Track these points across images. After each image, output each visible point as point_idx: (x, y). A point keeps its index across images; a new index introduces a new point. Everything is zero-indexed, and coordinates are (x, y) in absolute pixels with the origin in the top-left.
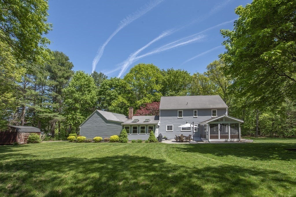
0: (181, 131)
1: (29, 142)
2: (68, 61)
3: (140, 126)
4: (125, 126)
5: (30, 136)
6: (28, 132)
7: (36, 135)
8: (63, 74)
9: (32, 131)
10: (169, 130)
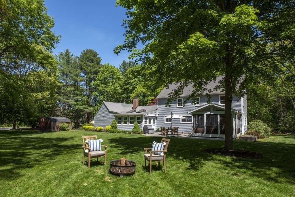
0: (181, 123)
1: (60, 130)
2: (98, 56)
3: (136, 117)
4: (117, 117)
5: (61, 125)
6: (60, 122)
7: (67, 125)
8: (90, 70)
9: (63, 121)
10: (168, 121)
